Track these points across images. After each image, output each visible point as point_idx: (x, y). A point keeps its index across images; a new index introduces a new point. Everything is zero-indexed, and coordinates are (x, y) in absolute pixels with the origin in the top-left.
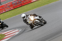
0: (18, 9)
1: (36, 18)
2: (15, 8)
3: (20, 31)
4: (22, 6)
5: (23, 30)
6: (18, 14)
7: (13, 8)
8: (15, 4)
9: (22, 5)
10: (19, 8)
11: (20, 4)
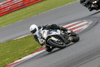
1: (54, 33)
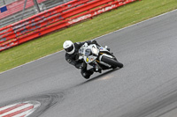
0: (29, 45)
2: (20, 43)
3: (36, 106)
4: (42, 36)
5: (46, 104)
6: (31, 59)
7: (14, 42)
8: (20, 31)
9: (42, 33)
10: (33, 43)
11: (34, 30)
